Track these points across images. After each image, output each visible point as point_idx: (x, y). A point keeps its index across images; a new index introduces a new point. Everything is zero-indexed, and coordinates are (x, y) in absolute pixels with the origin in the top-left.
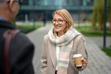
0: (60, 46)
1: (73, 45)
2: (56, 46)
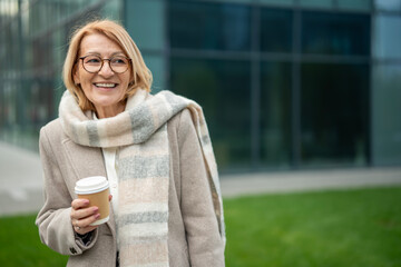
2: (101, 149)
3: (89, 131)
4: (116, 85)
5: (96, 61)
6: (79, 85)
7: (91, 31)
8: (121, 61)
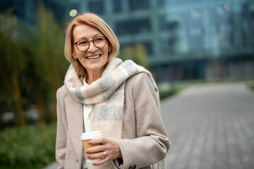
0: (93, 105)
1: (125, 99)
2: (83, 104)
3: (76, 94)
4: (100, 55)
5: (84, 42)
6: (77, 59)
7: (77, 23)
8: (100, 39)
